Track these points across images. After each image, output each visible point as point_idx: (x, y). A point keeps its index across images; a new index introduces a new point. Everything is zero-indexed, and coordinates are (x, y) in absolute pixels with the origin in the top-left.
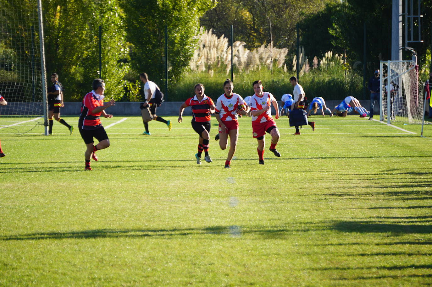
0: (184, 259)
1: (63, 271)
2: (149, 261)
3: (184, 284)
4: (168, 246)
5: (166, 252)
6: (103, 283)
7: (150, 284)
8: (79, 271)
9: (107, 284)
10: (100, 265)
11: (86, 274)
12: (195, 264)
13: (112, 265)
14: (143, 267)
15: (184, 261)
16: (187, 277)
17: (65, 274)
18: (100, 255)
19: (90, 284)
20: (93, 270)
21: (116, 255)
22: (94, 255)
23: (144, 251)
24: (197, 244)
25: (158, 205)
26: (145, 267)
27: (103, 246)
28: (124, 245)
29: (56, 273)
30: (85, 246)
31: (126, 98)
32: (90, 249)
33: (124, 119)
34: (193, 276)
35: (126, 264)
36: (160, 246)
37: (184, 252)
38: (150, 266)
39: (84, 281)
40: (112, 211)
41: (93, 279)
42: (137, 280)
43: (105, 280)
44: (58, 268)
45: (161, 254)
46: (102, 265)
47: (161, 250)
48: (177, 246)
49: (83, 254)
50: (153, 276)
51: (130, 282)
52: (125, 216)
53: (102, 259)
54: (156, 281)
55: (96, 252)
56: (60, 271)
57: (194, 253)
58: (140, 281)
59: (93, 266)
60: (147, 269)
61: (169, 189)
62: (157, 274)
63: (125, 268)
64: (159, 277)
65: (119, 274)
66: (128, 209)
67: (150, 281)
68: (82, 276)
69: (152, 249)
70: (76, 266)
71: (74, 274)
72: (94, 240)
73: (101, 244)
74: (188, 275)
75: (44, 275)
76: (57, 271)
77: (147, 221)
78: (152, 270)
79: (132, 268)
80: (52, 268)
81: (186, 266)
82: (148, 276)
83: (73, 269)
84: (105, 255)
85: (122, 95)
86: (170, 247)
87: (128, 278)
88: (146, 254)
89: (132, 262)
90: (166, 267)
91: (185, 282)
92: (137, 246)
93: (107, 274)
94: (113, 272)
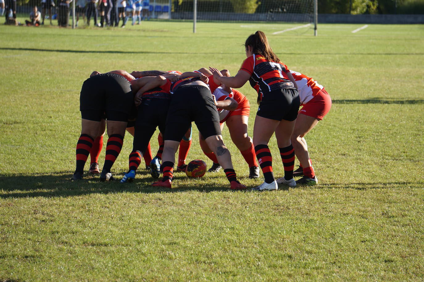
0: (413, 119)
1: (334, 124)
2: (389, 119)
3: (414, 135)
4: (402, 111)
5: (401, 114)
6: (361, 132)
7: (391, 134)
8: (344, 124)
9: (363, 133)
10: (357, 121)
11: (348, 126)
12: (420, 123)
13: (365, 122)
14: (386, 123)
15: (413, 120)
16: (416, 131)
17: (335, 126)
18: (357, 115)
19: (352, 133)
20: (353, 124)
21: (367, 115)
22: (353, 114)
23: (386, 113)
24: (422, 110)
25: (393, 84)
26: (387, 123)
27: (358, 109)
28: (372, 109)
29: (329, 125)
30: (347, 109)
31: (367, 12)
32: (350, 110)
33: (366, 26)
34: (420, 130)
35: (374, 121)
36: (396, 111)
37: (413, 114)
38: (390, 123)
39: (348, 131)
40: (362, 87)
41: (354, 129)
42: (382, 131)
43: (362, 131)
44: (330, 122)
45: (397, 115)
46: (359, 121)
47: (397, 113)
48: (408, 111)
49: (345, 113)
50: (393, 129)
51: (378, 133)
52: (371, 90)
53: (359, 118)
54: (395, 132)
55: (354, 113)
56: (332, 124)
57: (420, 115)
58: (385, 132)
59: (353, 121)
60: (389, 124)
61: (399, 73)
62: (396, 128)
63: (374, 124)
64: (397, 130)
65: (370, 127)
66: (373, 85)
67: (391, 132)
68: (347, 128)
69: (391, 112)
70: (342, 121)
71: (340, 126)
72: (352, 105)
73: (357, 108)
74: (416, 129)
75: (321, 126)
76: (330, 124)
77: (386, 94)
78: (392, 125)
79: (378, 124)
80: (326, 122)
81: (415, 124)
82: (390, 129)
83: (340, 123)
84: (360, 115)
85: (365, 10)
86: (403, 111)
87: (376, 130)
88: (387, 115)
89: (378, 120)
90: (402, 124)
91: (415, 134)
92: (381, 110)
93: (362, 127)
94: (366, 126)
